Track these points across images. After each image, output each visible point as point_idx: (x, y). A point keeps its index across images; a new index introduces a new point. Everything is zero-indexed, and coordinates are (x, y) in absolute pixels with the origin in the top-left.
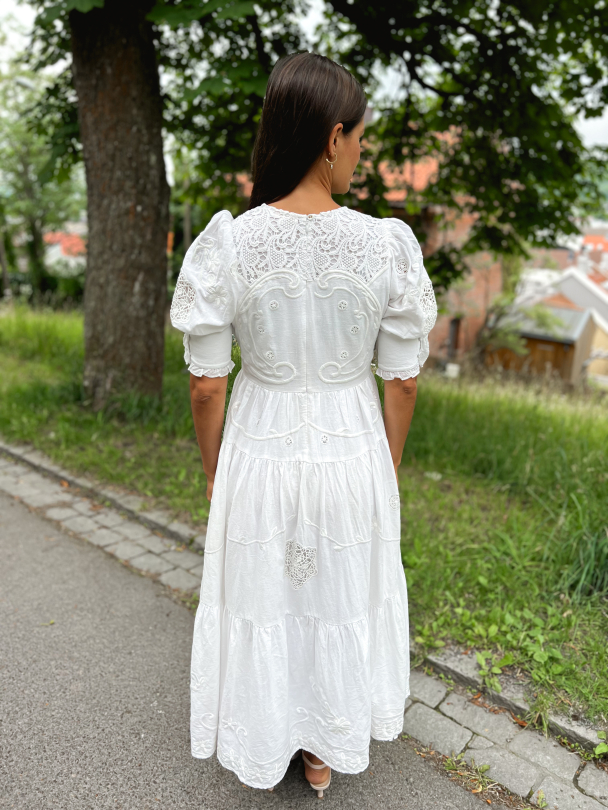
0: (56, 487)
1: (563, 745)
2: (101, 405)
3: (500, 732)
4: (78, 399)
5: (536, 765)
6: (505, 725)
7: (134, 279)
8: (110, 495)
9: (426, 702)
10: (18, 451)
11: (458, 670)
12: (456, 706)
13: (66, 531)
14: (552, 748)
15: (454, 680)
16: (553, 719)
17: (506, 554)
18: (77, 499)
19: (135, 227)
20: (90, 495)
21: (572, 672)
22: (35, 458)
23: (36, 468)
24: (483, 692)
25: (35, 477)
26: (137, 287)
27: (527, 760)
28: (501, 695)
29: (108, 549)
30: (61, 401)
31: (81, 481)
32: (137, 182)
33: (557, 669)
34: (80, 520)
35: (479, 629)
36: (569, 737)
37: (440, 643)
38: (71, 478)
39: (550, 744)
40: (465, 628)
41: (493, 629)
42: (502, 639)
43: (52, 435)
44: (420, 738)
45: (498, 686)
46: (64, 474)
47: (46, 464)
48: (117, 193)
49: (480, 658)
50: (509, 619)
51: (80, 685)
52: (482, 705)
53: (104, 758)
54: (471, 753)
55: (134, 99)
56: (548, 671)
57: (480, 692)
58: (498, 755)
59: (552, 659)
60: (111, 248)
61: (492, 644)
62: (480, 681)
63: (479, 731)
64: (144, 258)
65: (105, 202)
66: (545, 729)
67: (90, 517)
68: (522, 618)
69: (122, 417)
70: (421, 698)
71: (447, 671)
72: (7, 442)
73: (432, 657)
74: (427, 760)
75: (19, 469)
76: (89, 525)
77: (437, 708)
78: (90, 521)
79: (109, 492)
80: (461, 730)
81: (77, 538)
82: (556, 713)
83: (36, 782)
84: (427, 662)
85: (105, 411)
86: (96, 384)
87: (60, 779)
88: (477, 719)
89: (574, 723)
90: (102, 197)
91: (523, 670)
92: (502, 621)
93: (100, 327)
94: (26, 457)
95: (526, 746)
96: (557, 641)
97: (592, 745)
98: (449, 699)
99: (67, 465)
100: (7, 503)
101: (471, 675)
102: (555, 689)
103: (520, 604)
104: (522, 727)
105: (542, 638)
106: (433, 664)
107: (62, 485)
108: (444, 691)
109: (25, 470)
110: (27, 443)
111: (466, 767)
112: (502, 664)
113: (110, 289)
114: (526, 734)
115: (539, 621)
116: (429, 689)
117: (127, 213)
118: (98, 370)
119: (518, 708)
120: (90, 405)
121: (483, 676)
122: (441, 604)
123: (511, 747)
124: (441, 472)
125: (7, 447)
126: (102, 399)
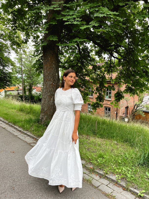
0: (33, 140)
1: (132, 194)
2: (43, 123)
3: (119, 191)
4: (38, 122)
5: (126, 197)
6: (121, 189)
7: (52, 97)
9: (105, 184)
10: (25, 132)
11: (112, 178)
12: (111, 185)
14: (130, 194)
15: (111, 181)
17: (126, 157)
19: (52, 87)
21: (135, 180)
22: (29, 134)
23: (29, 136)
24: (117, 183)
25: (29, 137)
26: (52, 99)
27: (124, 196)
28: (120, 183)
30: (35, 122)
31: (38, 138)
32: (53, 79)
33: (132, 179)
35: (117, 170)
36: (133, 192)
37: (109, 173)
38: (36, 138)
40: (115, 170)
41: (120, 170)
42: (122, 173)
43: (33, 129)
44: (102, 190)
45: (120, 182)
46: (34, 137)
47: (31, 135)
48: (49, 81)
49: (117, 176)
50: (124, 169)
52: (116, 186)
53: (40, 187)
54: (112, 193)
55: (54, 64)
56: (130, 179)
57: (116, 183)
58: (118, 194)
59: (132, 177)
60: (47, 91)
61: (120, 174)
62: (116, 181)
63: (115, 190)
66: (129, 191)
68: (127, 169)
70: (104, 183)
71: (110, 178)
72: (23, 130)
73: (106, 175)
74: (103, 194)
75: (26, 136)
77: (107, 185)
80: (111, 189)
82: (131, 187)
83: (28, 190)
84: (106, 177)
85: (44, 124)
86: (42, 119)
87: (32, 190)
88: (115, 188)
89: (135, 189)
90: (46, 81)
91: (125, 179)
92: (122, 169)
93: (44, 107)
94: (27, 133)
95: (124, 193)
96: (134, 174)
97: (138, 194)
98: (110, 184)
99: (35, 135)
100: (23, 142)
101: (114, 179)
102: (132, 183)
103: (127, 166)
104: (124, 190)
105: (130, 173)
106: (107, 177)
107: (34, 139)
108: (109, 182)
109: (27, 136)
110: (27, 131)
111: (111, 196)
112: (121, 177)
113: (47, 99)
114: (125, 192)
115: (130, 170)
116: (106, 182)
117: (51, 85)
118: (43, 116)
119: (124, 186)
120: (41, 123)
121: (117, 180)
122: (110, 165)
123: (121, 193)
124: (117, 141)
125: (23, 131)
126: (43, 122)
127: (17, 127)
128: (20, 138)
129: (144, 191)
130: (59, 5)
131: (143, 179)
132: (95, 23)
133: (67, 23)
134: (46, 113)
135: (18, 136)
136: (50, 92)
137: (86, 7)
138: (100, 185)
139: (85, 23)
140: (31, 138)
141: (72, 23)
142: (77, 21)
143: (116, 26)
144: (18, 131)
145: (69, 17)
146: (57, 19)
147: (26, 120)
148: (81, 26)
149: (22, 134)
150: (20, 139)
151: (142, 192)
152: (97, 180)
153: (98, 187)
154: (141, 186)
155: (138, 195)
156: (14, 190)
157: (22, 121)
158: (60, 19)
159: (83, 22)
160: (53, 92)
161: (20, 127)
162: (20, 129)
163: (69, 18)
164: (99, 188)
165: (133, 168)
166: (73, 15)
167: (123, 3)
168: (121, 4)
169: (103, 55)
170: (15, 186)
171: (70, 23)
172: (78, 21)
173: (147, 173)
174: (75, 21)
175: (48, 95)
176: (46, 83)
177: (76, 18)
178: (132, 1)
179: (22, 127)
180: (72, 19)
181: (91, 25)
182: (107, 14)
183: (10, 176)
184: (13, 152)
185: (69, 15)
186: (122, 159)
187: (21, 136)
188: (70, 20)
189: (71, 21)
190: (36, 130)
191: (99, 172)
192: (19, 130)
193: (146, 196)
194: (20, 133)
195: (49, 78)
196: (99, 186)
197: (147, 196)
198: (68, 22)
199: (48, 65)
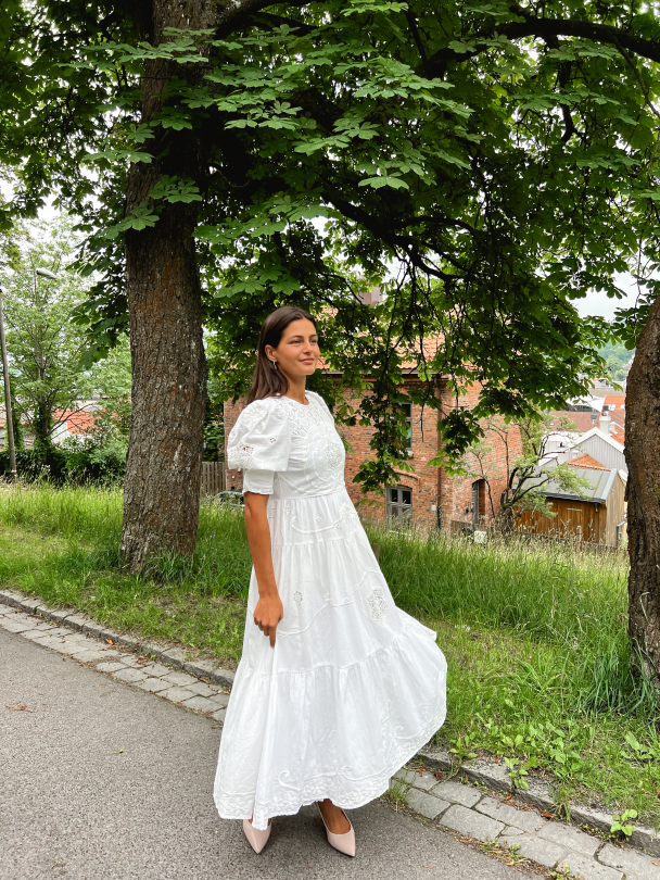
0: (103, 646)
1: (584, 830)
2: (139, 568)
3: (529, 823)
4: (114, 564)
5: (562, 846)
6: (534, 819)
7: (176, 449)
8: (155, 648)
9: (463, 803)
10: (61, 614)
11: (490, 775)
12: (490, 805)
13: (118, 681)
14: (575, 833)
15: (488, 787)
16: (573, 808)
17: (530, 681)
18: (123, 654)
19: (177, 402)
20: (136, 650)
21: (589, 770)
22: (78, 620)
23: (78, 629)
24: (513, 793)
25: (79, 637)
26: (176, 456)
27: (553, 842)
28: (529, 792)
29: (160, 694)
30: (99, 566)
31: (125, 638)
32: (180, 365)
33: (575, 767)
34: (129, 671)
35: (507, 740)
36: (589, 823)
37: (472, 755)
38: (115, 635)
39: (573, 831)
40: (496, 739)
41: (519, 739)
42: (527, 747)
43: (93, 598)
44: (459, 830)
45: (526, 785)
46: (107, 632)
47: (90, 624)
48: (161, 375)
49: (509, 763)
50: (533, 731)
51: (155, 798)
52: (513, 805)
53: (186, 849)
54: (504, 838)
55: (179, 298)
56: (568, 770)
57: (511, 793)
58: (528, 839)
59: (572, 760)
60: (154, 421)
61: (518, 753)
62: (510, 783)
63: (510, 822)
64: (184, 430)
65: (151, 382)
66: (568, 818)
67: (139, 668)
68: (545, 731)
69: (158, 578)
70: (458, 801)
71: (481, 777)
72: (49, 606)
73: (465, 767)
74: (466, 844)
75: (62, 631)
76: (139, 675)
77: (473, 808)
78: (138, 672)
79: (154, 646)
80: (495, 823)
81: (129, 685)
82: (577, 804)
83: (129, 868)
84: (462, 771)
85: (142, 574)
86: (134, 548)
87: (150, 865)
88: (508, 815)
89: (592, 810)
90: (148, 378)
91: (547, 771)
92: (527, 733)
93: (139, 494)
94: (70, 619)
95: (552, 833)
96: (577, 748)
97: (609, 827)
98: (484, 801)
99: (111, 623)
100: (59, 659)
101: (501, 779)
102: (575, 784)
103: (543, 720)
104: (549, 818)
105: (562, 745)
106: (468, 773)
107: (107, 643)
108: (479, 795)
109: (69, 632)
110: (69, 607)
111: (500, 848)
112: (528, 765)
113: (152, 458)
114: (553, 825)
115: (560, 732)
116: (466, 794)
117: (170, 392)
118: (137, 535)
119: (545, 803)
120: (128, 568)
121: (513, 778)
122: (472, 722)
123: (539, 834)
124: (470, 624)
125: (48, 611)
126: (139, 562)
127: (17, 597)
128: (38, 641)
129: (633, 813)
130: (198, 41)
131: (618, 765)
132: (361, 125)
133: (239, 124)
134: (153, 521)
135: (29, 635)
136: (165, 424)
137: (316, 58)
138: (446, 810)
139: (312, 125)
140: (92, 640)
141: (261, 125)
142: (279, 115)
143: (443, 136)
144: (24, 614)
145: (245, 99)
146: (191, 106)
147: (56, 559)
148: (300, 140)
149: (45, 626)
150: (39, 645)
151: (624, 818)
152: (426, 792)
153: (439, 820)
154: (614, 792)
155: (612, 830)
156: (63, 873)
157: (33, 567)
158: (206, 106)
159: (303, 119)
160: (180, 425)
161: (27, 594)
162: (31, 603)
163: (244, 103)
164: (444, 821)
165: (570, 723)
166: (260, 90)
167: (467, 41)
168: (458, 48)
169: (382, 260)
170: (63, 855)
171: (253, 124)
172: (283, 115)
173: (631, 739)
174: (274, 117)
175: (159, 438)
176: (144, 386)
177: (277, 104)
178: (502, 36)
179: (43, 591)
180: (259, 104)
181: (340, 133)
182: (408, 88)
183: (31, 813)
184: (23, 709)
185: (242, 88)
186: (515, 691)
187: (44, 634)
188: (252, 111)
189: (254, 115)
190: (109, 602)
191: (429, 756)
192: (25, 609)
193: (642, 830)
194: (32, 621)
195: (161, 361)
196: (443, 813)
197: (648, 832)
198: (244, 117)
199: (152, 304)
